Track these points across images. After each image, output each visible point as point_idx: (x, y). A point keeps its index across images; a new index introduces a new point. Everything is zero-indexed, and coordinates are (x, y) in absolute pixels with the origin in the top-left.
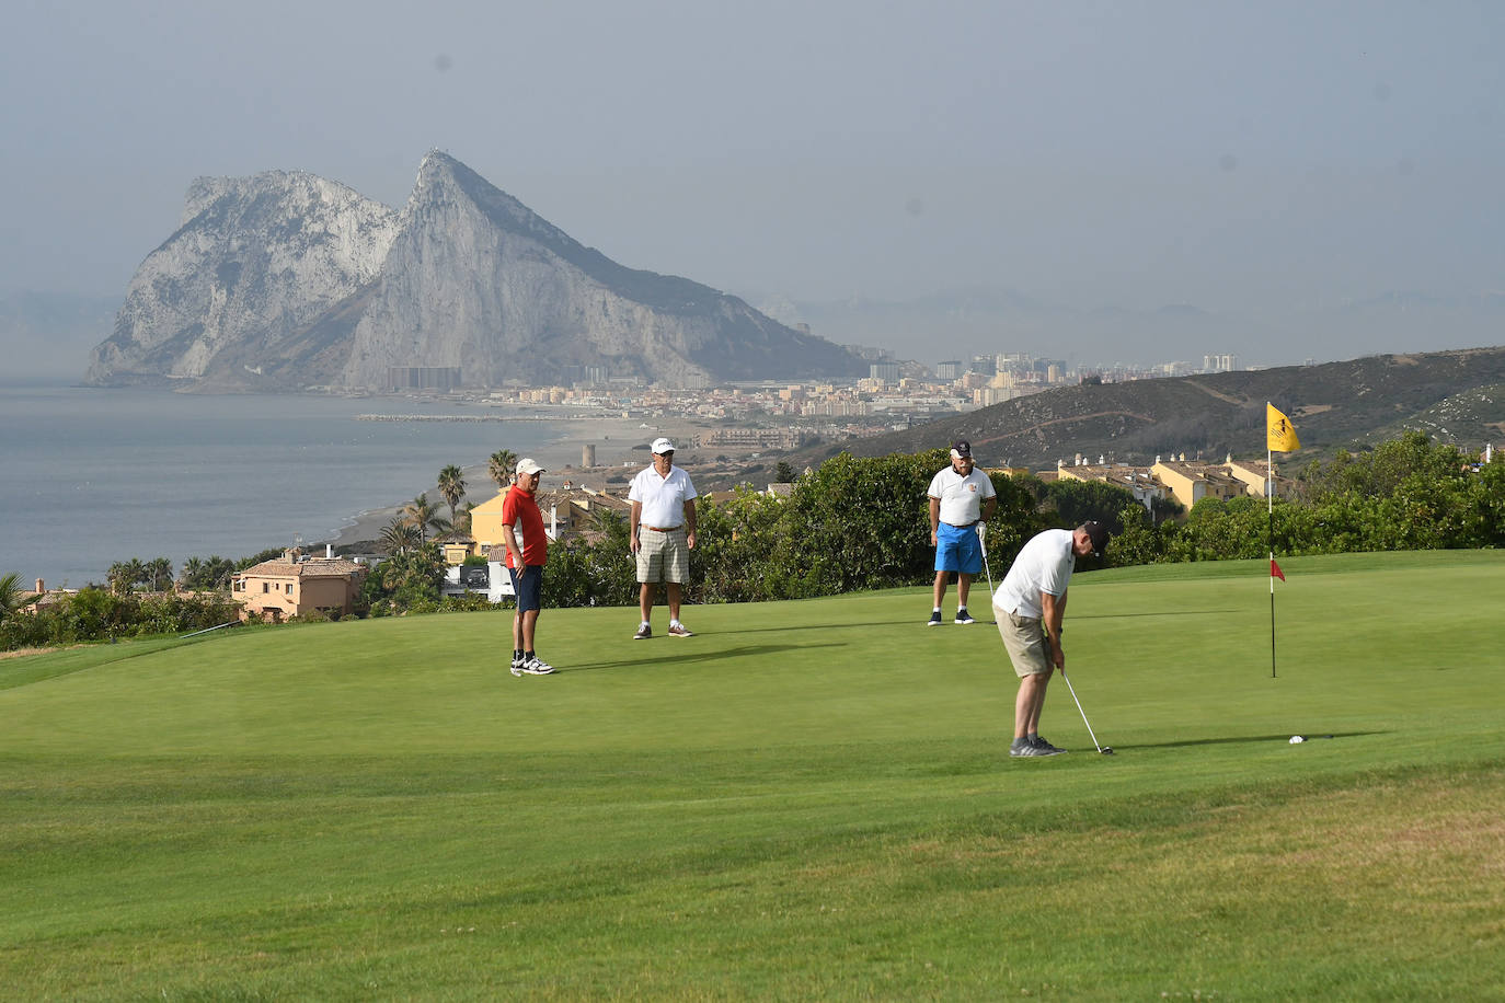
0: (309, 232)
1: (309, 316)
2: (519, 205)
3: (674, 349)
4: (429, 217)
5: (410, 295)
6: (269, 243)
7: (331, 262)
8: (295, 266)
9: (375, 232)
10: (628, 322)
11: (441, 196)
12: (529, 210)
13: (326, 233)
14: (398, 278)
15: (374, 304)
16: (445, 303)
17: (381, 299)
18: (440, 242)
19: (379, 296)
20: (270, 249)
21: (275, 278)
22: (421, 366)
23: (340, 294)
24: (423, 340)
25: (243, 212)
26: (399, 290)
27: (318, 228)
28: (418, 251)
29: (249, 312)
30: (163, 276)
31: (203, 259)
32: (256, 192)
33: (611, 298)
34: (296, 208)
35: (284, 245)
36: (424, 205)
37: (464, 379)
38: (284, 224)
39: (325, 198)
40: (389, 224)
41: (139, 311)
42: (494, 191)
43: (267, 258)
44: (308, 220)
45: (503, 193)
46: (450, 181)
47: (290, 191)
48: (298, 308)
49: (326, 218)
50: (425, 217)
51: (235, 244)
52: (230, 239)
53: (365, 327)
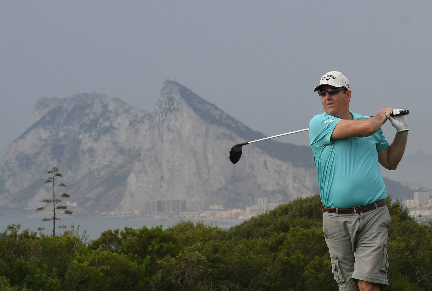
0: (102, 127)
1: (103, 173)
2: (217, 109)
3: (304, 186)
4: (166, 116)
5: (157, 160)
6: (80, 133)
7: (115, 143)
8: (95, 146)
9: (138, 126)
10: (279, 172)
11: (173, 104)
12: (222, 111)
13: (111, 127)
14: (150, 151)
15: (137, 166)
16: (177, 164)
17: (141, 163)
18: (173, 131)
19: (140, 161)
20: (81, 137)
21: (84, 152)
22: (163, 200)
23: (120, 160)
24: (165, 185)
25: (65, 116)
26: (150, 157)
27: (107, 124)
28: (161, 136)
29: (69, 172)
30: (21, 153)
31: (44, 143)
32: (72, 105)
33: (269, 159)
34: (94, 114)
35: (88, 134)
36: (163, 110)
37: (188, 206)
38: (88, 122)
39: (110, 108)
40: (146, 121)
41: (8, 173)
42: (202, 101)
43: (79, 142)
44: (101, 120)
45: (207, 102)
46: (177, 97)
47: (91, 104)
48: (97, 169)
49: (112, 119)
50: (164, 117)
51: (61, 134)
52: (58, 132)
53: (132, 179)
